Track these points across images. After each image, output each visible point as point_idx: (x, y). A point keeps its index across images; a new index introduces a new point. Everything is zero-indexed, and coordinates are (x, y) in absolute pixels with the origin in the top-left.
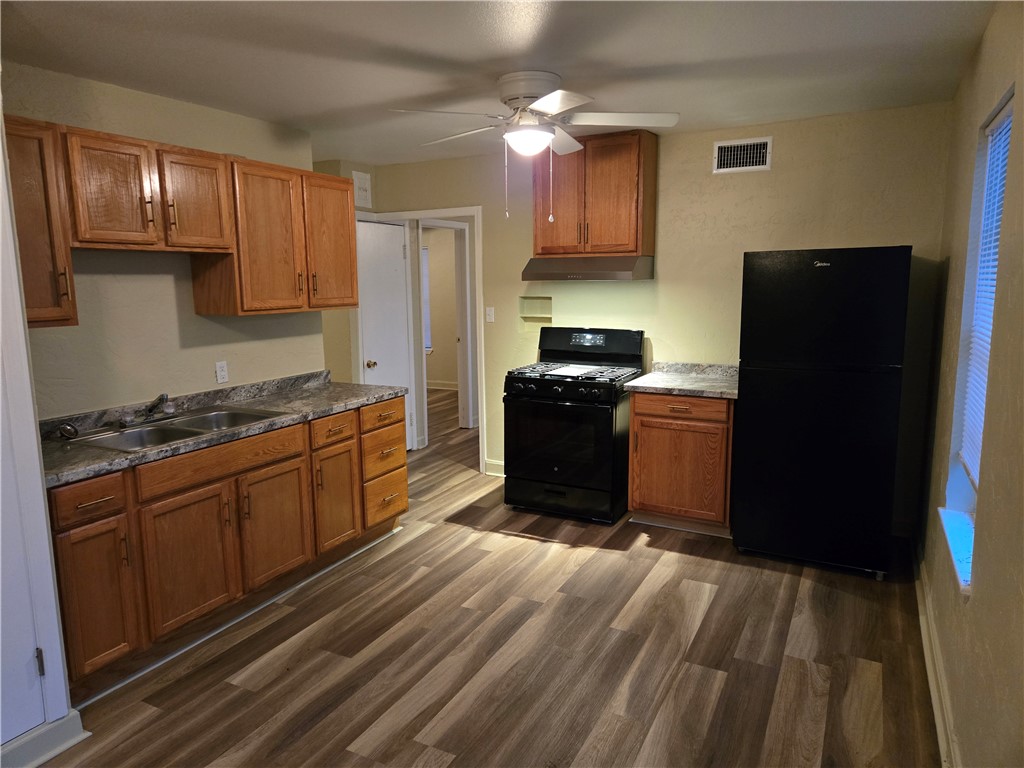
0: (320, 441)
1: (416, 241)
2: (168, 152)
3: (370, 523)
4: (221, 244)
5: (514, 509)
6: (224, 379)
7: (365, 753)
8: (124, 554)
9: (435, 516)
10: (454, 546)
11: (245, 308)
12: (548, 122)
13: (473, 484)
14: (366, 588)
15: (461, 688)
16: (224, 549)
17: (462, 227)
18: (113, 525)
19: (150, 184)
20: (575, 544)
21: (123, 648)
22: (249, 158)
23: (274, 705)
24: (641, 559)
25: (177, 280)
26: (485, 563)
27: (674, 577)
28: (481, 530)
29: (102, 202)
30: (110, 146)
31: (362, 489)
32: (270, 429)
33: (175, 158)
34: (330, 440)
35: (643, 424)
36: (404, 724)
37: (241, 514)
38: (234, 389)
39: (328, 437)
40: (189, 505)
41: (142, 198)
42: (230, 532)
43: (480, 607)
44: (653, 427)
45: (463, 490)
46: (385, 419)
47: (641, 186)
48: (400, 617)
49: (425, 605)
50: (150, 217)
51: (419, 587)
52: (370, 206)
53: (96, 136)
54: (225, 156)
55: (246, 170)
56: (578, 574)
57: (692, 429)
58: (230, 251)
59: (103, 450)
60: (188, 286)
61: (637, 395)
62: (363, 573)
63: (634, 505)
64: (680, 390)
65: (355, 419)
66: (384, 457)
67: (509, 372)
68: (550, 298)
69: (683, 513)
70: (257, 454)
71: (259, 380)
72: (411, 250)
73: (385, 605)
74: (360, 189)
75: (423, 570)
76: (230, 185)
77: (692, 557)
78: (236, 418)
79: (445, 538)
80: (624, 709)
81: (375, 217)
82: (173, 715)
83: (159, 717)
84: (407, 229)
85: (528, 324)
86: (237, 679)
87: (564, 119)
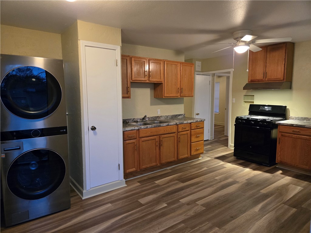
0: (180, 130)
1: (213, 80)
2: (151, 60)
3: (192, 154)
4: (161, 81)
5: (237, 158)
6: (159, 114)
7: (183, 202)
8: (136, 149)
9: (211, 157)
10: (216, 164)
11: (165, 96)
12: (248, 44)
13: (225, 150)
14: (190, 170)
15: (210, 195)
16: (156, 152)
17: (229, 75)
18: (134, 142)
19: (147, 68)
20: (254, 170)
21: (134, 169)
22: (168, 60)
23: (164, 189)
24: (277, 177)
25: (151, 89)
26: (224, 170)
27: (287, 183)
28: (225, 162)
29: (137, 72)
30: (139, 59)
31: (191, 145)
32: (168, 125)
33: (152, 61)
34: (182, 130)
35: (282, 135)
36: (193, 199)
37: (160, 145)
38: (161, 116)
39: (182, 129)
40: (149, 140)
41: (145, 71)
42: (158, 148)
43: (220, 179)
44: (286, 137)
45: (222, 152)
46: (198, 127)
47: (286, 59)
48: (197, 177)
49: (205, 176)
50: (146, 75)
51: (204, 172)
52: (200, 70)
53: (137, 58)
54: (163, 60)
55: (167, 63)
56: (253, 177)
57: (300, 138)
58: (162, 82)
59: (134, 126)
60: (153, 91)
61: (280, 126)
62: (189, 166)
63: (278, 161)
64: (296, 125)
65: (190, 126)
66: (197, 137)
67: (237, 117)
68: (254, 96)
69: (296, 166)
70: (165, 131)
71: (167, 115)
72: (212, 82)
73: (194, 174)
74: (198, 66)
75: (205, 168)
76: (164, 67)
77: (297, 179)
78: (161, 122)
79: (214, 162)
80: (258, 210)
81: (202, 73)
82: (143, 186)
83: (140, 186)
84: (211, 76)
85: (246, 104)
86: (157, 182)
87: (252, 42)
